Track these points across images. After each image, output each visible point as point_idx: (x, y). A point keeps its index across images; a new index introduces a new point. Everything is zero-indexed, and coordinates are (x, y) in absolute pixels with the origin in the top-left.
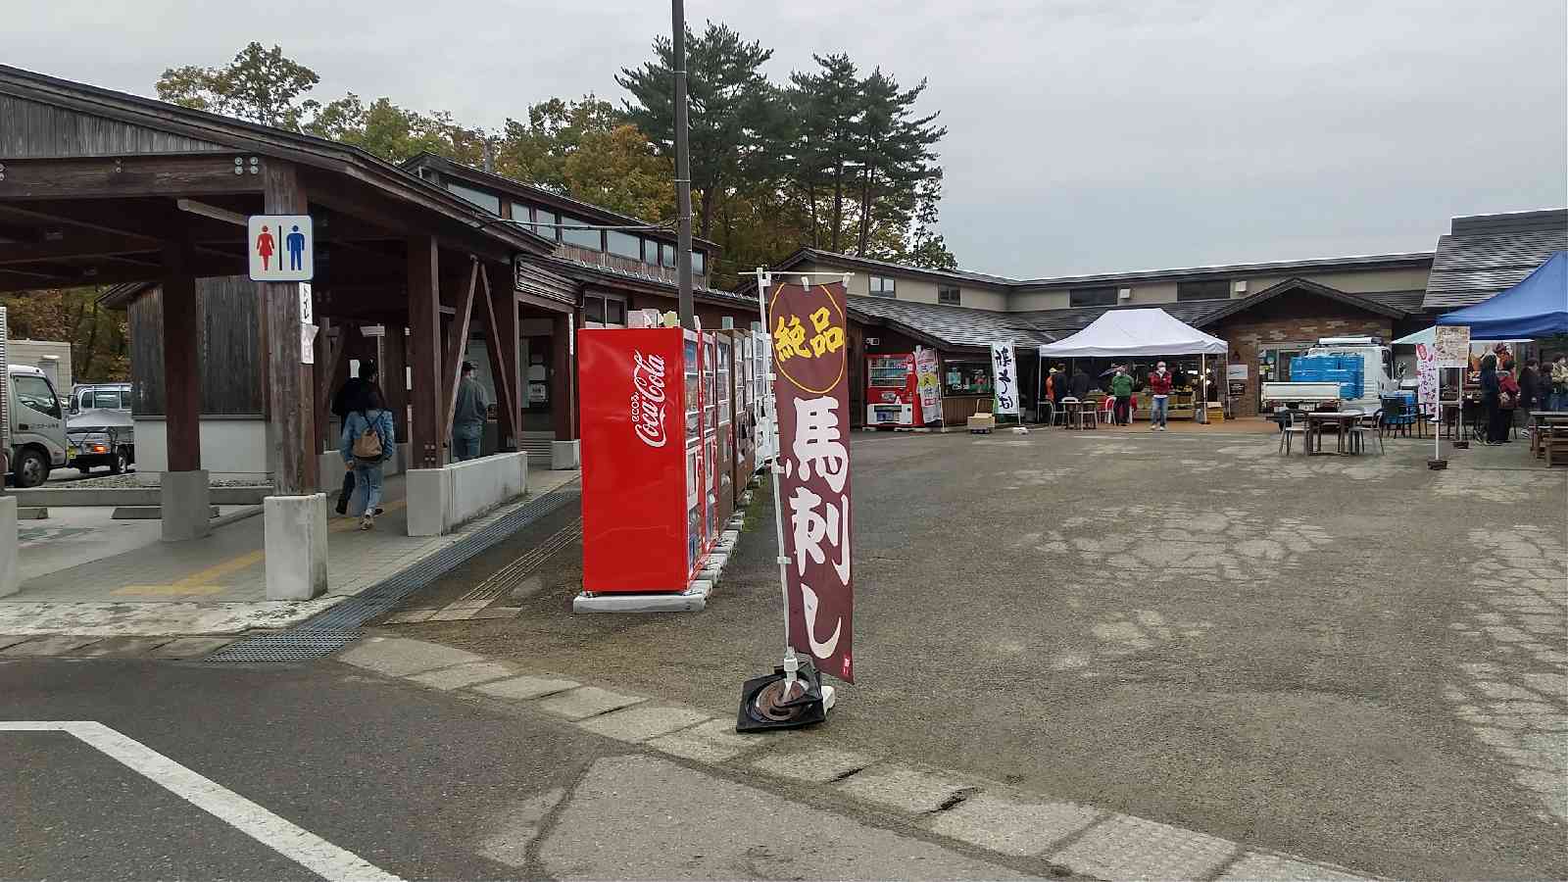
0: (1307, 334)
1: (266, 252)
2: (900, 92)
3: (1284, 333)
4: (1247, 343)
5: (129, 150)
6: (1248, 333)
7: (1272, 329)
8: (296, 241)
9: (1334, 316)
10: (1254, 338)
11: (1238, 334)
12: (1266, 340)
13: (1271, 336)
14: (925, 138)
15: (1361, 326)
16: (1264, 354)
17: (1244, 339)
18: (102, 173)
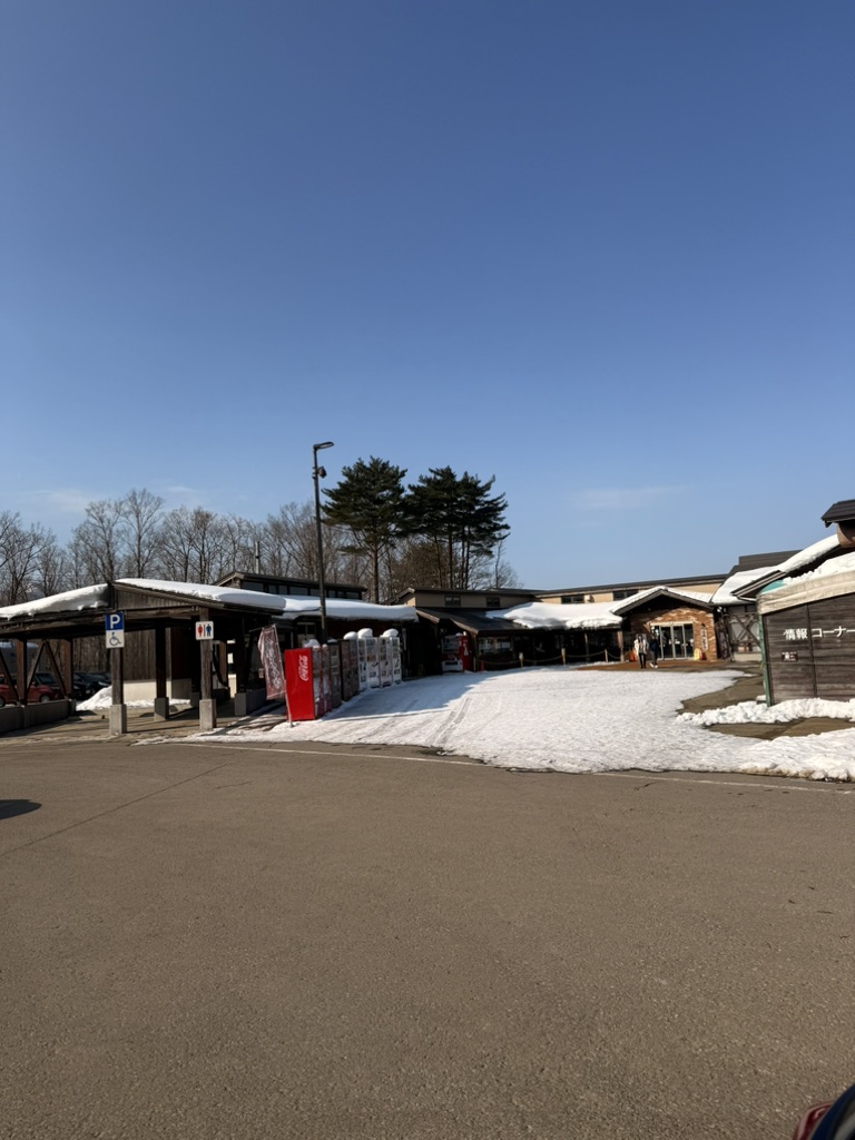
0: (673, 617)
1: (200, 632)
2: (481, 485)
5: (162, 606)
8: (209, 628)
11: (641, 618)
13: (656, 619)
14: (498, 508)
15: (698, 612)
18: (154, 612)
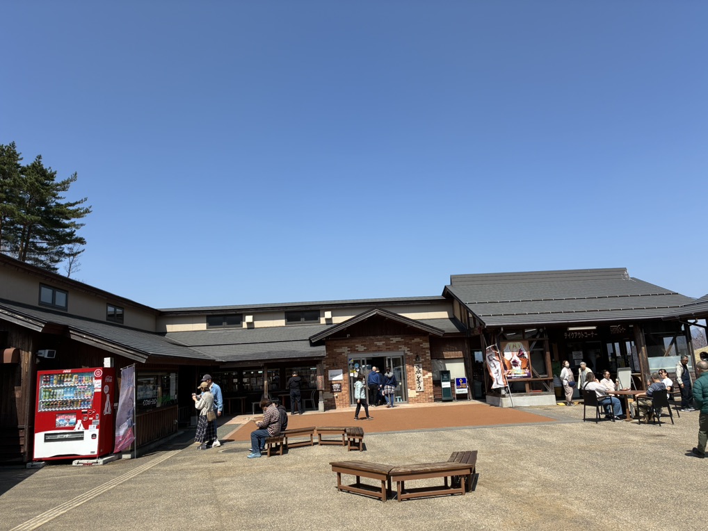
0: (379, 347)
2: (58, 180)
3: (365, 346)
4: (341, 353)
6: (341, 347)
7: (358, 343)
9: (395, 334)
10: (345, 350)
11: (336, 347)
12: (353, 350)
13: (357, 349)
14: (77, 214)
15: (411, 340)
16: (352, 361)
17: (339, 351)
